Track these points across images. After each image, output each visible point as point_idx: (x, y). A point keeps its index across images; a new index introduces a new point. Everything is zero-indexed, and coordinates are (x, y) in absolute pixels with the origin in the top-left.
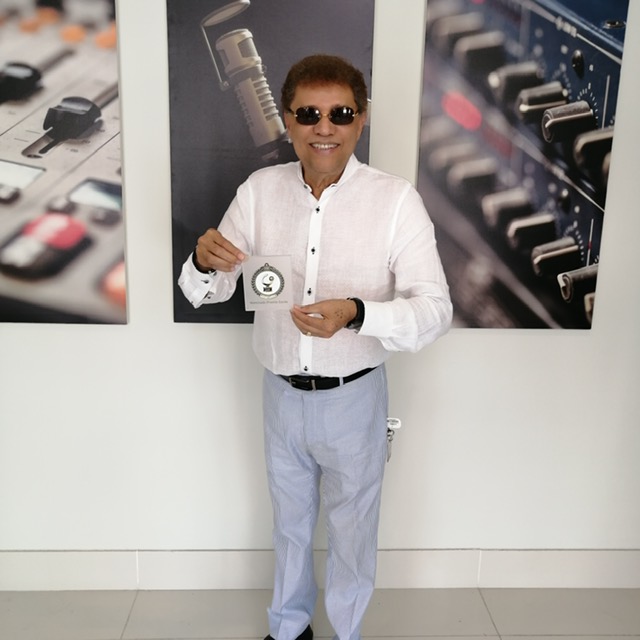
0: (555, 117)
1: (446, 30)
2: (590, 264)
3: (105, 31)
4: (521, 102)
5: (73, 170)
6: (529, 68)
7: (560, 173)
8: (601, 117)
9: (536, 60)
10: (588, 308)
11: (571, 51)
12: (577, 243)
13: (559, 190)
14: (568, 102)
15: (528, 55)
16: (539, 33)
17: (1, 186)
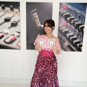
0: (76, 23)
2: (82, 43)
4: (72, 22)
7: (77, 31)
8: (83, 24)
9: (74, 16)
10: (81, 49)
12: (80, 40)
13: (77, 33)
14: (78, 22)
16: (74, 13)
17: (5, 32)
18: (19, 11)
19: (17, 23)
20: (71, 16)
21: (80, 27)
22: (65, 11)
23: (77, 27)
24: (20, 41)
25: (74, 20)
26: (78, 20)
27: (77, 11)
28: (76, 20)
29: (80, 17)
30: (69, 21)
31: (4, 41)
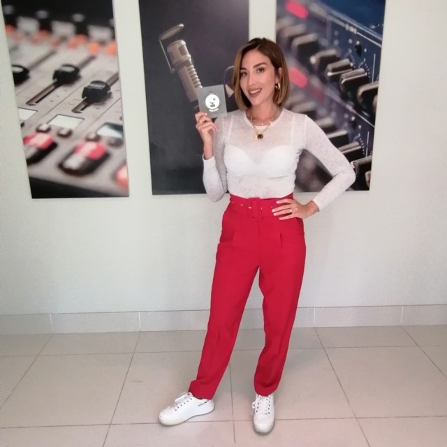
0: (347, 77)
1: (287, 34)
2: (368, 155)
3: (110, 46)
4: (328, 71)
5: (98, 119)
6: (331, 52)
7: (350, 107)
8: (371, 77)
9: (336, 48)
10: (367, 179)
11: (354, 42)
12: (360, 145)
13: (350, 117)
14: (353, 69)
15: (331, 45)
16: (336, 33)
17: (62, 129)
18: (113, 37)
19: (108, 87)
20: (324, 49)
21: (362, 90)
22: (299, 29)
23: (349, 94)
24: (124, 163)
25: (337, 65)
26: (352, 65)
27: (347, 27)
28: (345, 62)
29: (359, 50)
30: (316, 68)
31: (61, 166)
